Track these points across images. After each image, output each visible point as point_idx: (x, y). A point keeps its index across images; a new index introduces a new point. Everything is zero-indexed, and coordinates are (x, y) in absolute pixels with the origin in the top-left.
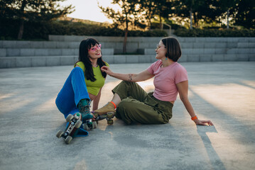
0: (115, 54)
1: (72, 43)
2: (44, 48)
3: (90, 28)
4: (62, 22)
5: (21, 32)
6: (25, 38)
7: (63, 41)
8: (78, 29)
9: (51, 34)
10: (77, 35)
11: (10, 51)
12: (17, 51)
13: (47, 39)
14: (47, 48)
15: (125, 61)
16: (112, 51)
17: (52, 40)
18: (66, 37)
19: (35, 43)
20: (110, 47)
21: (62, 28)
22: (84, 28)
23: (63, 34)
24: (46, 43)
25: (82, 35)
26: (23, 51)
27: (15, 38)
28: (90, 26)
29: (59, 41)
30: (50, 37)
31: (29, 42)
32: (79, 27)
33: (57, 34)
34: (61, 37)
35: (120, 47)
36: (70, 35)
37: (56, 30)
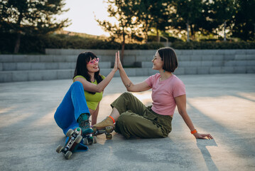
0: (112, 67)
1: (69, 57)
2: (40, 62)
3: (87, 41)
4: (58, 35)
5: (18, 46)
6: (22, 51)
7: (60, 54)
8: (75, 43)
9: (48, 47)
10: (74, 48)
11: (6, 65)
12: (13, 65)
13: (44, 53)
14: (44, 62)
16: (109, 64)
17: (49, 54)
18: (63, 51)
19: (32, 57)
20: (107, 61)
21: (59, 41)
22: (80, 42)
23: (60, 48)
24: (43, 57)
25: (78, 48)
26: (19, 65)
27: (11, 52)
28: (87, 39)
29: (55, 54)
30: (47, 50)
31: (25, 56)
32: (76, 40)
33: (54, 48)
34: (58, 51)
36: (67, 48)
37: (53, 44)
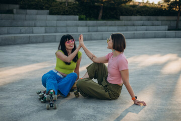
0: (168, 30)
1: (137, 22)
2: (115, 26)
3: (152, 10)
4: (131, 6)
5: (101, 14)
6: (104, 18)
7: (131, 20)
8: (142, 11)
9: (122, 15)
10: (142, 15)
11: (91, 28)
12: (95, 28)
13: (119, 19)
14: (118, 26)
15: (174, 36)
16: (167, 27)
17: (122, 20)
18: (133, 17)
19: (109, 22)
20: (166, 25)
21: (131, 10)
22: (147, 10)
23: (131, 15)
24: (117, 22)
25: (145, 16)
26: (99, 28)
27: (96, 18)
28: (152, 8)
29: (127, 20)
30: (121, 17)
31: (105, 21)
32: (144, 9)
33: (127, 15)
34: (129, 17)
35: (174, 24)
36: (136, 16)
37: (126, 12)
